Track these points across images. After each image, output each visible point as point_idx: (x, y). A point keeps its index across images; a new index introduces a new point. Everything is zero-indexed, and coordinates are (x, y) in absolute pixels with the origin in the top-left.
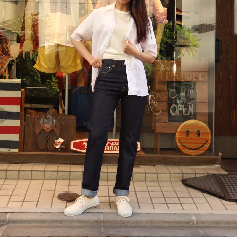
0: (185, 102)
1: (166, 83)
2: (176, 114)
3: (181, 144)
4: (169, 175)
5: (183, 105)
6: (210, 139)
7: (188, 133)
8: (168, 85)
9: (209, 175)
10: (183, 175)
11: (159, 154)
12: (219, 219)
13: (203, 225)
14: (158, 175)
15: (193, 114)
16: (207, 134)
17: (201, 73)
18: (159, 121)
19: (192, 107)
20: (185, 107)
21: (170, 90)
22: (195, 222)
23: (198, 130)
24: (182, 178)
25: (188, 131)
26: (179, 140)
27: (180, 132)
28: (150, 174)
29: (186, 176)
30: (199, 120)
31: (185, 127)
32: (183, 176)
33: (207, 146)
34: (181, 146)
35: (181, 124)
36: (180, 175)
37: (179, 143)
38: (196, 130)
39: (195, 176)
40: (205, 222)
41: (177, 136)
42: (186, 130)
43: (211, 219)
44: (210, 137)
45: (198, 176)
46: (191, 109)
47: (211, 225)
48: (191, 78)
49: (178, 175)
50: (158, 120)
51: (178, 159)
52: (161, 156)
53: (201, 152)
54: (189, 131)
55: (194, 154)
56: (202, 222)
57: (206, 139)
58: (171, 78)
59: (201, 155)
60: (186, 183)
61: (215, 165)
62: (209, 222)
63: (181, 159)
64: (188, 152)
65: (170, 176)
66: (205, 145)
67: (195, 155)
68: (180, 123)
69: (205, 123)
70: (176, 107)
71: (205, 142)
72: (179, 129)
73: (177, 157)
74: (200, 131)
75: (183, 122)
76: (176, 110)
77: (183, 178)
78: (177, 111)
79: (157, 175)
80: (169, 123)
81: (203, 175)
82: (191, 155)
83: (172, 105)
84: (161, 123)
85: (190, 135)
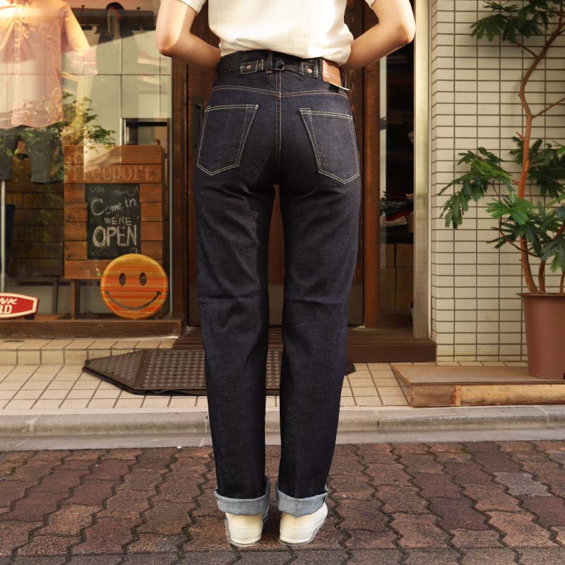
0: (119, 223)
1: (84, 186)
2: (103, 244)
3: (110, 300)
4: (62, 352)
5: (118, 227)
6: (164, 290)
7: (122, 277)
8: (87, 191)
9: (136, 351)
10: (88, 352)
11: (73, 318)
12: (78, 422)
15: (135, 244)
16: (160, 279)
17: (148, 166)
18: (72, 258)
19: (133, 232)
20: (121, 231)
21: (91, 200)
22: (31, 429)
23: (141, 272)
24: (86, 359)
26: (107, 292)
27: (109, 277)
29: (94, 355)
30: (146, 255)
31: (116, 267)
32: (88, 355)
33: (161, 301)
34: (109, 302)
35: (109, 263)
36: (82, 352)
37: (107, 297)
38: (138, 274)
39: (111, 353)
40: (51, 429)
41: (103, 285)
42: (119, 272)
43: (62, 422)
44: (165, 286)
45: (115, 353)
46: (132, 235)
47: (62, 433)
48: (130, 176)
49: (78, 353)
50: (69, 256)
51: (100, 327)
53: (149, 313)
54: (126, 274)
55: (134, 317)
56: (45, 429)
57: (159, 290)
58: (93, 178)
62: (58, 428)
63: (106, 325)
64: (124, 314)
65: (64, 354)
66: (156, 301)
67: (138, 319)
68: (108, 261)
69: (156, 260)
70: (104, 231)
71: (156, 294)
72: (106, 272)
73: (99, 323)
74: (147, 274)
75: (113, 258)
76: (104, 238)
77: (88, 358)
78: (107, 238)
79: (38, 353)
80: (89, 260)
81: (126, 352)
82: (131, 319)
83: (95, 228)
84: (75, 262)
85: (127, 281)
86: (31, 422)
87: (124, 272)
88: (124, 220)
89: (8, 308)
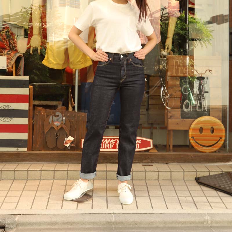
0: (198, 98)
1: (179, 78)
2: (189, 110)
3: (194, 141)
5: (197, 101)
6: (224, 136)
7: (201, 130)
8: (181, 81)
9: (223, 172)
10: (197, 173)
11: (172, 151)
13: (217, 225)
14: (171, 173)
15: (206, 110)
16: (221, 130)
18: (172, 118)
21: (183, 86)
22: (209, 222)
23: (211, 126)
24: (196, 177)
25: (201, 128)
26: (193, 137)
27: (194, 129)
28: (163, 173)
30: (213, 116)
31: (198, 123)
33: (221, 143)
35: (194, 121)
37: (192, 140)
38: (210, 127)
39: (209, 174)
40: (220, 222)
41: (190, 133)
42: (199, 126)
43: (225, 219)
44: (224, 134)
45: (212, 174)
47: (226, 225)
50: (171, 117)
51: (191, 157)
52: (175, 153)
53: (215, 149)
54: (203, 127)
55: (208, 151)
56: (217, 222)
57: (220, 136)
58: (184, 73)
59: (215, 152)
60: (199, 181)
61: (230, 162)
62: (223, 222)
63: (195, 156)
64: (201, 149)
65: (184, 174)
66: (219, 142)
67: (210, 152)
68: (193, 119)
69: (219, 119)
70: (189, 103)
71: (219, 138)
72: (192, 126)
73: (191, 155)
74: (214, 127)
75: (197, 118)
76: (189, 107)
78: (191, 107)
80: (182, 119)
81: (217, 173)
82: (206, 152)
83: (185, 101)
84: (174, 120)
85: (203, 131)
86: (208, 218)
87: (202, 126)
88: (200, 97)
89: (137, 145)
